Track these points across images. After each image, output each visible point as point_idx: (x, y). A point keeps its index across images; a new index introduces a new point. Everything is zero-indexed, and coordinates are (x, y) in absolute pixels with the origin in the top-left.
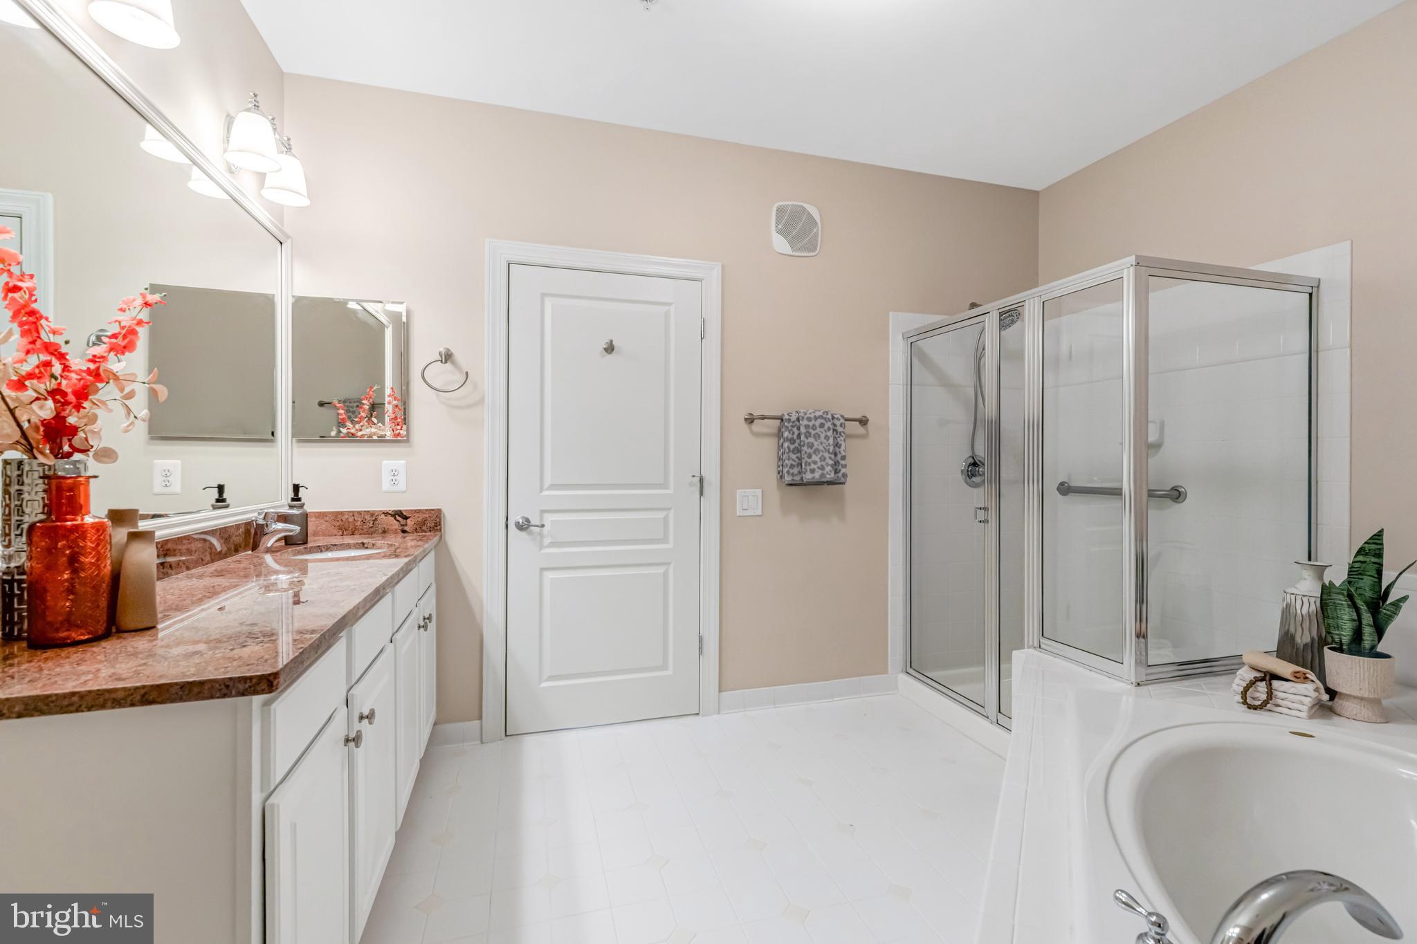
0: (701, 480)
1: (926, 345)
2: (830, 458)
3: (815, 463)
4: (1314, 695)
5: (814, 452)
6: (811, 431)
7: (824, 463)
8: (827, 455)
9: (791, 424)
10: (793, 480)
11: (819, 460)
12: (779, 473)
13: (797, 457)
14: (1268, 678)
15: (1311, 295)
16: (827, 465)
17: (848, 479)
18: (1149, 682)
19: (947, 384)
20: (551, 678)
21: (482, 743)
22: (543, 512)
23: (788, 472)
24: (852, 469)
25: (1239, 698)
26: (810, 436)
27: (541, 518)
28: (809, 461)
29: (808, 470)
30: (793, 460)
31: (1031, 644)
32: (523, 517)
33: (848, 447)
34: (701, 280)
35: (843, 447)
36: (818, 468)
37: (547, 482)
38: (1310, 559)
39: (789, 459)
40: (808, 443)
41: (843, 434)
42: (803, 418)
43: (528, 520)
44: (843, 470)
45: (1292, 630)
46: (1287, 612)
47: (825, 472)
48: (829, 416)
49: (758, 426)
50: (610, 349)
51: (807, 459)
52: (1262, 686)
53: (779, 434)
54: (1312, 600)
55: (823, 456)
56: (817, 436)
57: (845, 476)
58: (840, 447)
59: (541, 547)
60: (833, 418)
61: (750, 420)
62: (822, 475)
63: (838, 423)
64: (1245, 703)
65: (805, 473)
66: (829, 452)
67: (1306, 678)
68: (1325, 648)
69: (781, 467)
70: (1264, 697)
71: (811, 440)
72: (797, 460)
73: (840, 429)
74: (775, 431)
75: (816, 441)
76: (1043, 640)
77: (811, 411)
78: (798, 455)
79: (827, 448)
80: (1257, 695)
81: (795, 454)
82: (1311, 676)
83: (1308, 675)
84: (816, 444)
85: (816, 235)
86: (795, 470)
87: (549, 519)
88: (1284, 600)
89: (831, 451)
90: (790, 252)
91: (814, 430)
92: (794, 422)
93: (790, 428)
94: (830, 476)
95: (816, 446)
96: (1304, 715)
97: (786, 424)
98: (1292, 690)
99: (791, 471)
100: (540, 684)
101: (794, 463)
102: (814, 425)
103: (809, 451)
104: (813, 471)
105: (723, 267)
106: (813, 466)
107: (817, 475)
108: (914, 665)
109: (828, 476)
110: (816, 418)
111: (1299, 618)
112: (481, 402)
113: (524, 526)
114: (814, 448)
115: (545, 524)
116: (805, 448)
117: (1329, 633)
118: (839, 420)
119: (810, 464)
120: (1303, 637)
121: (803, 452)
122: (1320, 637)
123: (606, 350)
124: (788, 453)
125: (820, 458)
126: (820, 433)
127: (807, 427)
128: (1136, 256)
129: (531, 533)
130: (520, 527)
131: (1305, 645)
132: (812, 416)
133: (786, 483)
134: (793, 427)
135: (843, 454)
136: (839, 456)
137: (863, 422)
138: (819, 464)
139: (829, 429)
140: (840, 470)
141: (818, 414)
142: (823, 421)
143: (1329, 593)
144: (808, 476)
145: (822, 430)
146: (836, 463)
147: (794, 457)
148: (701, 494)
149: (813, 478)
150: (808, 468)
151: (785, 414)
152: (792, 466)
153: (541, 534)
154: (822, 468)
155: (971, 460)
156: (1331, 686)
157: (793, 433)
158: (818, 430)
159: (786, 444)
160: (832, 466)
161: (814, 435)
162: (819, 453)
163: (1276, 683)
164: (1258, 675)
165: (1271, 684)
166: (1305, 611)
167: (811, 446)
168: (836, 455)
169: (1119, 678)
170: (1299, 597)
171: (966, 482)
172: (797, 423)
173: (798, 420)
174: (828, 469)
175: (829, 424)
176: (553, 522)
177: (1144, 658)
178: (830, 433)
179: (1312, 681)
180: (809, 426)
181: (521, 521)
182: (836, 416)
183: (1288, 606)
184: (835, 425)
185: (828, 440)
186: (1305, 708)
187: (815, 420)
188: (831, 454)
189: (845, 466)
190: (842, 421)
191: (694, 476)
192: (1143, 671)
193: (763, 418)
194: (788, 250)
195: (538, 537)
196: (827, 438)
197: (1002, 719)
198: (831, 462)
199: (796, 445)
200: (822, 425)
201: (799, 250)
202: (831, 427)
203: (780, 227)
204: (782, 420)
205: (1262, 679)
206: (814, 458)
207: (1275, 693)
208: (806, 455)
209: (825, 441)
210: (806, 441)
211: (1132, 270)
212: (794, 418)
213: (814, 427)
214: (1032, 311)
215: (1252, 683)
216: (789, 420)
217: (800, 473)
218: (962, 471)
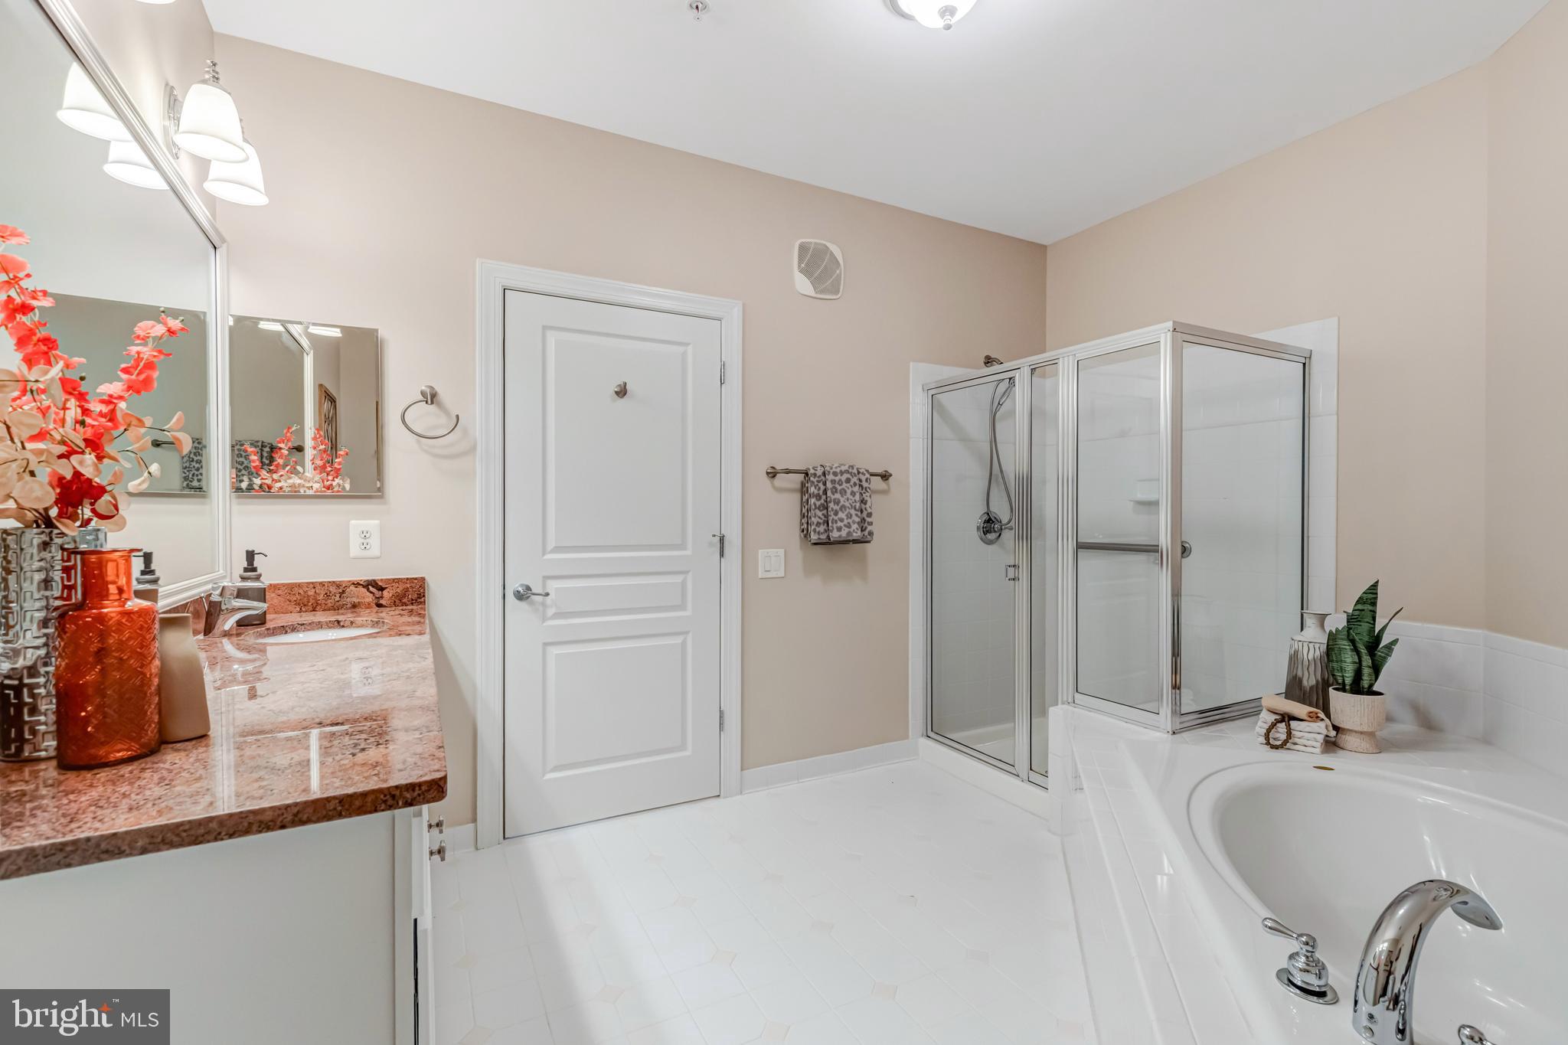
0: (722, 540)
1: (944, 399)
2: (857, 515)
3: (842, 520)
4: (1325, 732)
5: (841, 509)
6: (837, 486)
7: (850, 521)
8: (853, 512)
9: (817, 479)
10: (819, 539)
11: (845, 518)
12: (803, 531)
13: (823, 514)
14: (1286, 719)
15: (1304, 364)
16: (854, 522)
17: (874, 537)
18: (1183, 730)
19: (964, 439)
20: (556, 769)
21: (477, 849)
22: (546, 578)
23: (815, 530)
24: (877, 526)
25: (1263, 740)
26: (836, 492)
27: (544, 586)
28: (836, 518)
29: (835, 527)
30: (819, 517)
31: (1065, 699)
32: (522, 585)
33: (875, 503)
34: (720, 320)
35: (869, 504)
36: (845, 526)
37: (551, 545)
38: (1302, 609)
39: (815, 517)
40: (835, 499)
41: (868, 490)
42: (829, 472)
43: (528, 588)
44: (869, 528)
45: (1300, 674)
46: (1294, 659)
47: (852, 530)
48: (855, 471)
49: (781, 480)
50: (622, 392)
51: (833, 516)
52: (1282, 727)
53: (803, 489)
54: (1317, 646)
55: (849, 513)
56: (843, 492)
57: (871, 534)
58: (865, 504)
59: (544, 619)
60: (859, 473)
61: (772, 474)
62: (849, 533)
63: (863, 478)
64: (1268, 743)
65: (832, 531)
66: (855, 509)
67: (1318, 717)
68: (1330, 689)
69: (806, 526)
70: (1283, 737)
71: (838, 496)
72: (823, 517)
73: (865, 484)
74: (799, 486)
75: (842, 496)
76: (1077, 695)
77: (836, 465)
78: (825, 512)
79: (853, 505)
80: (1278, 735)
81: (821, 511)
82: (1322, 715)
83: (1319, 715)
84: (842, 500)
85: (839, 276)
86: (822, 528)
87: (553, 586)
88: (1291, 647)
89: (857, 507)
90: (812, 293)
91: (840, 485)
92: (819, 477)
93: (816, 483)
94: (857, 535)
95: (842, 503)
96: (1318, 750)
97: (812, 479)
98: (1308, 729)
99: (818, 529)
100: (544, 776)
101: (820, 521)
102: (840, 480)
103: (836, 507)
104: (839, 529)
105: (744, 305)
106: (840, 524)
107: (844, 533)
108: (935, 728)
109: (855, 534)
110: (842, 473)
111: (1306, 663)
112: (473, 449)
113: (524, 595)
114: (840, 505)
115: (550, 592)
116: (831, 505)
117: (1333, 675)
118: (863, 474)
119: (836, 522)
120: (1310, 680)
121: (830, 509)
122: (1323, 679)
123: (617, 393)
124: (814, 510)
125: (847, 515)
126: (846, 489)
127: (833, 482)
128: (1174, 322)
129: (532, 603)
130: (520, 596)
131: (1311, 688)
132: (838, 470)
133: (812, 542)
134: (818, 482)
135: (869, 510)
136: (865, 513)
137: (885, 476)
138: (846, 522)
139: (855, 484)
140: (866, 528)
141: (843, 468)
142: (849, 476)
143: (1335, 640)
144: (835, 535)
145: (848, 485)
146: (863, 520)
147: (820, 514)
148: (722, 555)
149: (840, 536)
150: (835, 526)
151: (811, 468)
152: (818, 524)
153: (543, 604)
154: (849, 526)
155: (986, 517)
156: (1336, 724)
157: (819, 488)
158: (844, 485)
159: (813, 500)
160: (858, 523)
161: (840, 491)
162: (845, 510)
163: (1293, 723)
164: (1278, 717)
165: (1289, 725)
166: (1311, 657)
167: (837, 502)
168: (862, 512)
169: (1156, 728)
170: (1305, 644)
171: (981, 539)
172: (823, 478)
173: (824, 474)
174: (855, 526)
175: (854, 480)
176: (557, 589)
177: (1178, 708)
178: (856, 489)
179: (1323, 720)
180: (835, 481)
181: (520, 589)
182: (861, 471)
183: (1296, 652)
184: (860, 480)
185: (854, 496)
186: (1318, 745)
187: (841, 475)
188: (858, 511)
189: (871, 524)
190: (868, 476)
191: (714, 536)
192: (1178, 720)
193: (788, 472)
194: (810, 291)
195: (541, 608)
196: (853, 494)
197: (1034, 777)
198: (858, 520)
199: (822, 501)
200: (848, 481)
201: (822, 292)
202: (858, 482)
203: (803, 265)
204: (807, 474)
205: (1281, 722)
206: (841, 515)
207: (1293, 732)
208: (832, 513)
209: (851, 497)
210: (833, 497)
211: (1169, 334)
212: (819, 472)
213: (840, 483)
214: (1066, 368)
215: (1273, 725)
216: (815, 475)
217: (826, 531)
218: (978, 528)
